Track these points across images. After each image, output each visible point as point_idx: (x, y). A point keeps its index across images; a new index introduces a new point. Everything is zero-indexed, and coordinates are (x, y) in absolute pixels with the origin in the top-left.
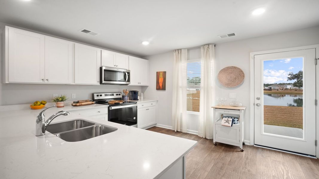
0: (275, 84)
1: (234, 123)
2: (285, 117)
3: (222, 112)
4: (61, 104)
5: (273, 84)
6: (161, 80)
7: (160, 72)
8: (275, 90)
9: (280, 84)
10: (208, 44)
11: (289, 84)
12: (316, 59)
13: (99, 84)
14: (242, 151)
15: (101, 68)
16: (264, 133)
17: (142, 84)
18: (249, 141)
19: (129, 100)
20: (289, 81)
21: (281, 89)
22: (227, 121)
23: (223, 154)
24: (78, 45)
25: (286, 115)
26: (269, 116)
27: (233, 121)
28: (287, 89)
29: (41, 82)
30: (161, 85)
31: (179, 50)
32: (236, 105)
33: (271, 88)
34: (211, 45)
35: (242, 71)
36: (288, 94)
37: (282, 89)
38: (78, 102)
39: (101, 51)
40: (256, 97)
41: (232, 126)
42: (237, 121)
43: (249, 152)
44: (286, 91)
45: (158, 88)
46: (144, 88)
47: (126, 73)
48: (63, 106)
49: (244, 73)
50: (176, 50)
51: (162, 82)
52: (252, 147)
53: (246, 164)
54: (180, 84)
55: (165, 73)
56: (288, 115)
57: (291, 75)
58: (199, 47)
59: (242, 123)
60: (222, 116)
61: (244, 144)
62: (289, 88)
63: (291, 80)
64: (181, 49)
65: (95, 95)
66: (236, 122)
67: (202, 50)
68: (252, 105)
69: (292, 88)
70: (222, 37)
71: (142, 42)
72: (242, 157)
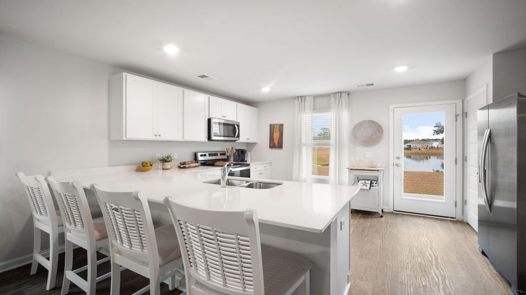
0: (416, 140)
1: (373, 186)
2: (428, 185)
3: (359, 173)
4: (168, 165)
5: (413, 140)
6: (276, 135)
7: (274, 125)
8: (416, 148)
9: (423, 140)
10: (341, 93)
11: (436, 140)
12: (456, 115)
13: (206, 140)
14: (382, 217)
15: (209, 121)
16: (404, 197)
17: (251, 141)
18: (387, 207)
19: (234, 161)
20: (436, 135)
21: (425, 147)
22: (365, 184)
23: (362, 221)
24: (188, 92)
25: (430, 182)
26: (409, 184)
27: (371, 183)
28: (432, 148)
29: (154, 138)
30: (276, 142)
31: (302, 98)
32: (373, 166)
33: (410, 146)
34: (344, 94)
35: (381, 126)
36: (434, 155)
37: (427, 148)
38: (184, 163)
39: (209, 98)
40: (395, 156)
41: (370, 189)
42: (376, 183)
43: (389, 218)
44: (432, 151)
45: (273, 146)
46: (251, 145)
47: (236, 126)
48: (170, 169)
49: (383, 127)
50: (298, 97)
51: (278, 137)
52: (392, 213)
53: (387, 227)
54: (304, 141)
55: (281, 126)
56: (433, 183)
57: (439, 127)
58: (328, 95)
59: (380, 187)
60: (358, 179)
61: (382, 211)
62: (436, 146)
63: (438, 134)
64: (305, 96)
65: (199, 154)
66: (374, 185)
67: (333, 99)
68: (391, 167)
69: (439, 147)
70: (358, 86)
71: (261, 89)
72: (382, 222)
